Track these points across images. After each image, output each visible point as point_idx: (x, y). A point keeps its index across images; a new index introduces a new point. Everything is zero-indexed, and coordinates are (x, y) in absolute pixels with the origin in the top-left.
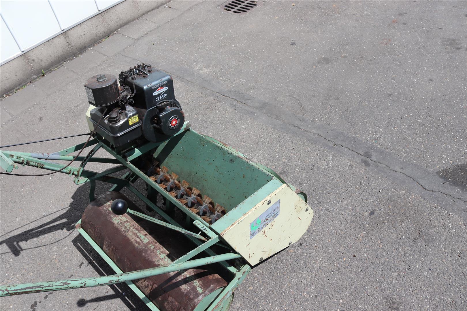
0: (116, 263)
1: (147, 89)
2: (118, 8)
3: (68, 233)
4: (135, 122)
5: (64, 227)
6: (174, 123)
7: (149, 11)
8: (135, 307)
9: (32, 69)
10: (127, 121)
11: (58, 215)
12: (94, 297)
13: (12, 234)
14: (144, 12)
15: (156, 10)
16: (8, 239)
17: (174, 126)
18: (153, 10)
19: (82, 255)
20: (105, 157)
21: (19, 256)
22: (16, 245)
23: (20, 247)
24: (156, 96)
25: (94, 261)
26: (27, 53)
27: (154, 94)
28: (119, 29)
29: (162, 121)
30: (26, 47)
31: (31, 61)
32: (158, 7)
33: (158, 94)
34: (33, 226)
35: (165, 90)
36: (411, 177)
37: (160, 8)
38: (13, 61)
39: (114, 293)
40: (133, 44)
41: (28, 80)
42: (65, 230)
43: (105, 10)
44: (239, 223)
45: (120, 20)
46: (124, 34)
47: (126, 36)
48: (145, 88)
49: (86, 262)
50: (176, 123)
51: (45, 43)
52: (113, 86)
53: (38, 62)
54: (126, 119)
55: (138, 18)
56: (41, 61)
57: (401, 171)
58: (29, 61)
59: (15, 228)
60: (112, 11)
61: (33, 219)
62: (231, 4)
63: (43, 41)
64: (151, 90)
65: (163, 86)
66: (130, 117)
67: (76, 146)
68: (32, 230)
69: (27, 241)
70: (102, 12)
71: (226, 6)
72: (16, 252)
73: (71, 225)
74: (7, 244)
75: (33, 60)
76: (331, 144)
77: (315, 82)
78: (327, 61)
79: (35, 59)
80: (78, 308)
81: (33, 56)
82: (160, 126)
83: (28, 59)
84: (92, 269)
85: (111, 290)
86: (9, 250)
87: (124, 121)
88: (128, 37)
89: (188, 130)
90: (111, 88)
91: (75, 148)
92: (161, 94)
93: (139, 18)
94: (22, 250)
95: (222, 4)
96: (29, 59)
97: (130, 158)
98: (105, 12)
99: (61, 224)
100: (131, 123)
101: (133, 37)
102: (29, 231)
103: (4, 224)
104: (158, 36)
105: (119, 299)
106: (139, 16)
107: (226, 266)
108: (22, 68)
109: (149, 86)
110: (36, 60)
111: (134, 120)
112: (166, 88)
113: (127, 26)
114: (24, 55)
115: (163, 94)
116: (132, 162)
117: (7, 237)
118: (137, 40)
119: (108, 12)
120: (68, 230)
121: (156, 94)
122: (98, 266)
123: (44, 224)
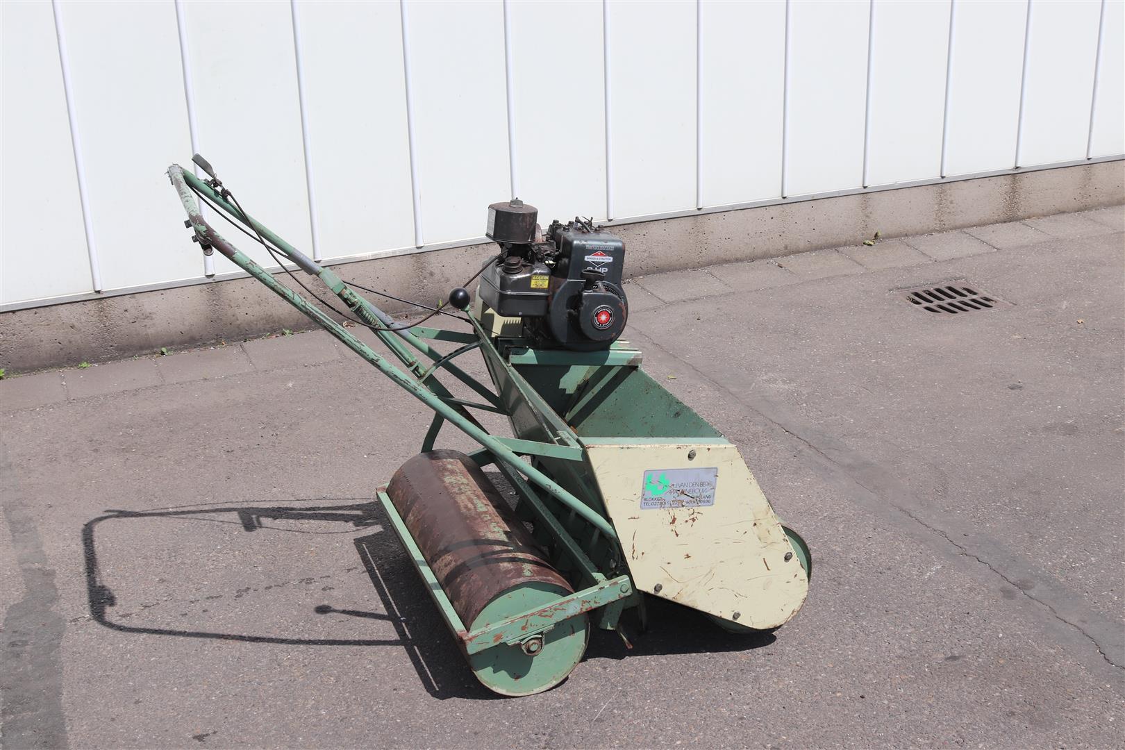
0: (417, 539)
1: (577, 245)
2: (653, 227)
3: (354, 528)
4: (541, 287)
5: (352, 520)
6: (603, 318)
7: (727, 261)
8: (410, 637)
9: (423, 290)
10: (529, 279)
11: (350, 503)
12: (350, 608)
13: (255, 505)
14: (713, 259)
15: (746, 263)
16: (246, 508)
17: (601, 323)
18: (737, 260)
19: (362, 559)
20: (477, 379)
21: (252, 533)
22: (255, 520)
23: (259, 523)
24: (589, 264)
25: (377, 571)
26: (425, 254)
27: (587, 258)
28: (640, 275)
29: (582, 304)
30: (429, 239)
31: (426, 273)
32: (752, 259)
33: (593, 262)
34: (297, 505)
35: (606, 261)
36: (1091, 638)
37: (757, 263)
38: (393, 260)
39: (386, 614)
40: (655, 310)
41: (404, 310)
42: (351, 524)
43: (624, 223)
44: (622, 448)
45: (651, 257)
46: (646, 287)
47: (648, 292)
48: (575, 242)
49: (362, 568)
50: (607, 320)
51: (469, 248)
52: (528, 218)
53: (439, 281)
54: (528, 275)
55: (694, 268)
56: (447, 281)
57: (1079, 625)
58: (423, 271)
59: (264, 499)
60: (637, 229)
61: (302, 495)
62: (930, 294)
63: (467, 241)
64: (584, 251)
65: (606, 252)
66: (536, 274)
67: (441, 331)
68: (292, 509)
69: (275, 519)
70: (616, 226)
71: (917, 294)
72: (249, 526)
73: (365, 520)
74: (239, 513)
75: (432, 274)
76: (955, 550)
77: (1009, 457)
78: (1071, 430)
79: (436, 271)
80: (315, 613)
81: (434, 263)
82: (579, 312)
83: (421, 268)
84: (368, 579)
85: (385, 610)
86: (240, 522)
87: (524, 276)
88: (652, 294)
89: (635, 368)
90: (523, 218)
91: (437, 332)
92: (598, 263)
93: (698, 268)
94: (261, 527)
95: (910, 287)
96: (424, 268)
97: (515, 359)
98: (621, 228)
99: (348, 515)
100: (533, 285)
101: (663, 298)
102: (287, 509)
103: (248, 490)
104: (718, 309)
105: (391, 623)
106: (698, 263)
107: (590, 571)
108: (402, 281)
109: (584, 243)
110: (437, 276)
111: (540, 282)
112: (609, 259)
113: (662, 276)
114: (419, 256)
115: (602, 267)
116: (517, 367)
117: (245, 505)
118: (671, 304)
119: (628, 229)
120: (356, 525)
121: (590, 260)
122: (380, 578)
123: (319, 508)
